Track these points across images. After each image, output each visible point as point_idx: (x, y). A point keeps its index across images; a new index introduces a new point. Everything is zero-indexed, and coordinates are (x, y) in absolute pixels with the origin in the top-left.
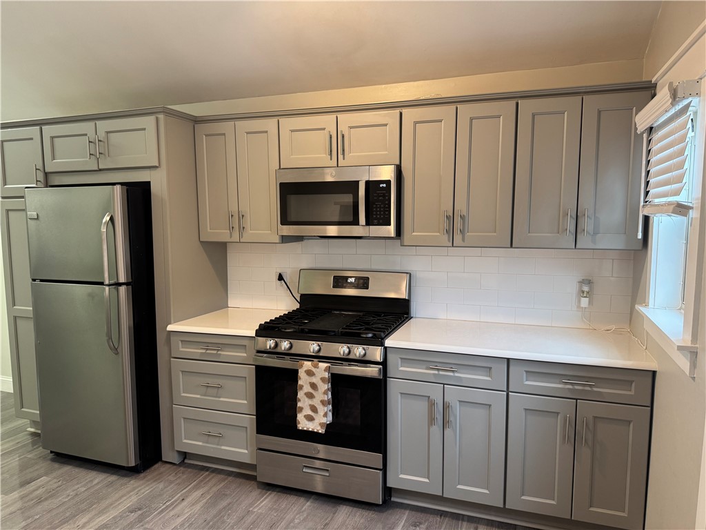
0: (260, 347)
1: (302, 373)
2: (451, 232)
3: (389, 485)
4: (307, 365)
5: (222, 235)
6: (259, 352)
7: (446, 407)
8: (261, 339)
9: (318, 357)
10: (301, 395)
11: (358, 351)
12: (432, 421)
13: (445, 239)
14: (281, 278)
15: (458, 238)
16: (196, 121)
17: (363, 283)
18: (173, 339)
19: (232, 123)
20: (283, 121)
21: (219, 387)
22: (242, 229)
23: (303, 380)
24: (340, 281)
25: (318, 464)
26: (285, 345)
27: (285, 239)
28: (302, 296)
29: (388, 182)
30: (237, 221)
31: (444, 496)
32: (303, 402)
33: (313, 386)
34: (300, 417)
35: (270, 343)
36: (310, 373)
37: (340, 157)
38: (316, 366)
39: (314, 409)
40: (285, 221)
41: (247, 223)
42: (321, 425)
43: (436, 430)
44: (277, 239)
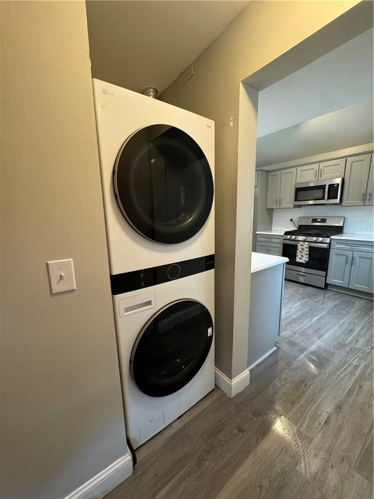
0: (284, 238)
1: (299, 245)
2: (364, 200)
3: (327, 282)
4: (301, 243)
5: (274, 206)
6: (284, 239)
7: (353, 258)
8: (285, 236)
9: (304, 241)
10: (298, 252)
11: (321, 239)
12: (347, 263)
13: (361, 203)
14: (291, 220)
15: (367, 203)
16: (268, 172)
17: (324, 221)
18: (257, 236)
19: (280, 171)
20: (298, 168)
21: (271, 250)
22: (280, 204)
23: (299, 247)
24: (314, 220)
25: (301, 273)
26: (294, 237)
27: (296, 206)
28: (299, 226)
29: (338, 184)
30: (279, 201)
31: (349, 287)
32: (299, 254)
33: (303, 249)
34: (297, 258)
35: (289, 237)
36: (302, 245)
37: (319, 177)
38: (304, 243)
39: (302, 256)
40: (296, 200)
41: (282, 202)
42: (305, 261)
43: (348, 266)
44: (292, 206)
